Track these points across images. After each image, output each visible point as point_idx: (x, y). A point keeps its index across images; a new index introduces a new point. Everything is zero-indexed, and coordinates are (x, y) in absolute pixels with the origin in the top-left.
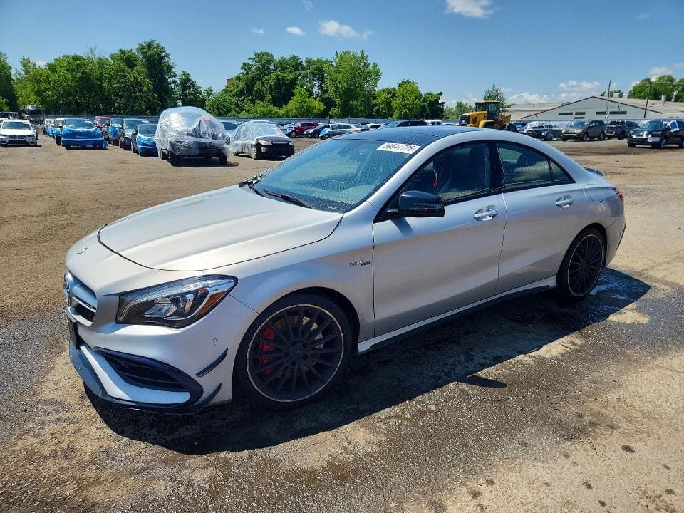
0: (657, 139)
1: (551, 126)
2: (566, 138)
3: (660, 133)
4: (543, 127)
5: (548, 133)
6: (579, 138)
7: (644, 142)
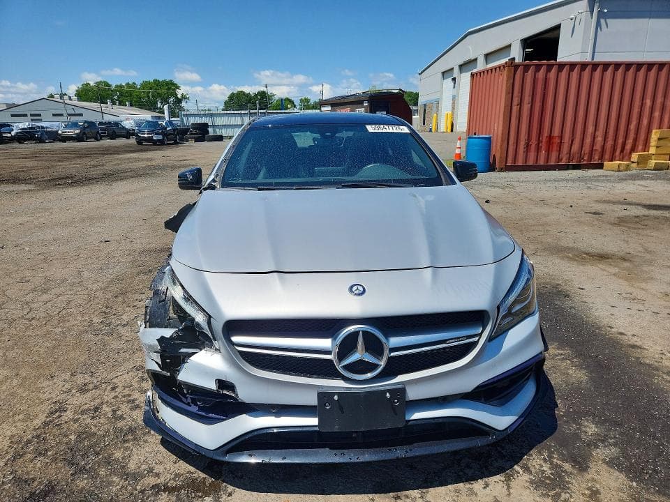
0: (160, 137)
1: (43, 127)
2: (65, 139)
3: (160, 131)
4: (34, 128)
5: (42, 134)
6: (79, 138)
7: (149, 140)
